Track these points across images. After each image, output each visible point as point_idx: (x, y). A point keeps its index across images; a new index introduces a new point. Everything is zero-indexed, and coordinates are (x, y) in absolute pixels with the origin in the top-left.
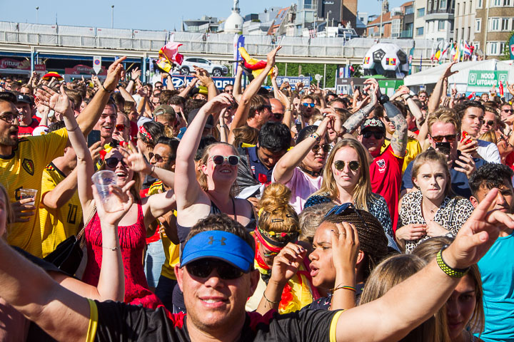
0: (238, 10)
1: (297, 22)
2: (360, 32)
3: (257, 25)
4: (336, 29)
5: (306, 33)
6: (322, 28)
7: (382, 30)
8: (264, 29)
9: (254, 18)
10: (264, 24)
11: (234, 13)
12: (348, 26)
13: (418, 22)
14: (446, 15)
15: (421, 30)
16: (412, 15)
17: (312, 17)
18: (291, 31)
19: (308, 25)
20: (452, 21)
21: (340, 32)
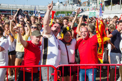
0: (59, 1)
1: (69, 3)
2: (80, 5)
3: (62, 4)
4: (76, 5)
5: (71, 5)
6: (74, 5)
7: (84, 5)
8: (63, 5)
9: (61, 3)
10: (63, 4)
11: (58, 2)
12: (79, 4)
13: (91, 3)
14: (96, 2)
15: (91, 5)
16: (89, 2)
17: (72, 2)
18: (68, 5)
19: (71, 4)
20: (96, 3)
21: (77, 5)
